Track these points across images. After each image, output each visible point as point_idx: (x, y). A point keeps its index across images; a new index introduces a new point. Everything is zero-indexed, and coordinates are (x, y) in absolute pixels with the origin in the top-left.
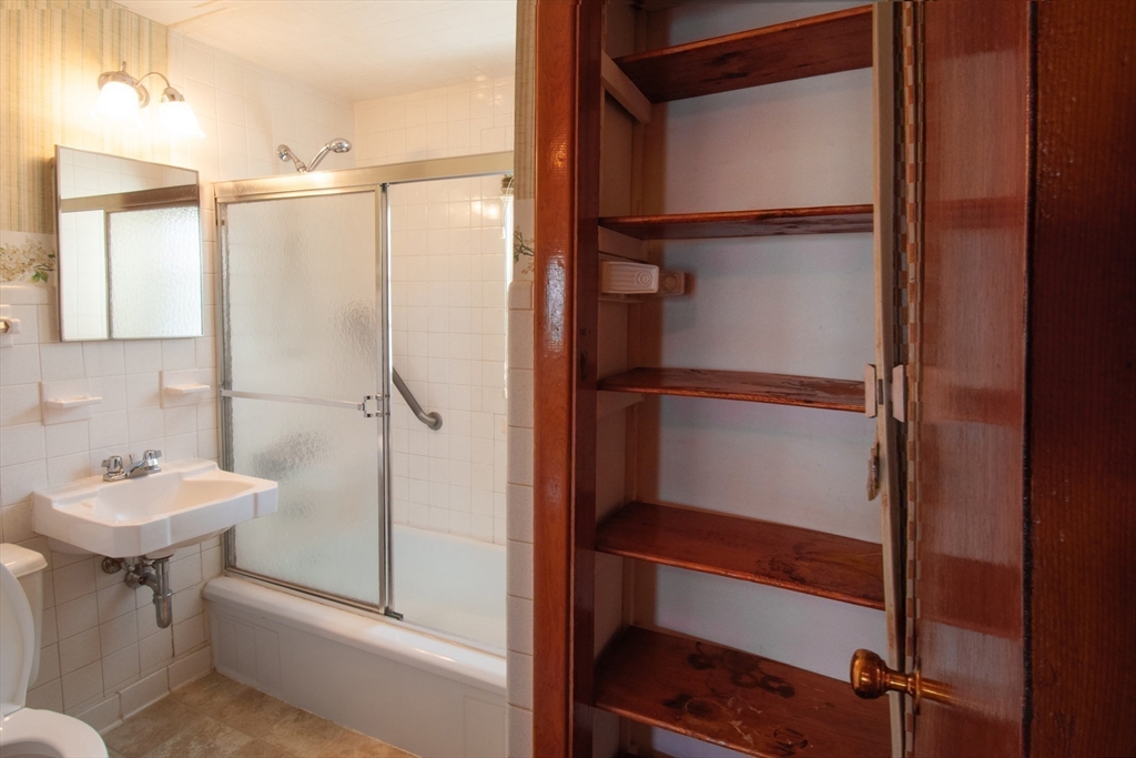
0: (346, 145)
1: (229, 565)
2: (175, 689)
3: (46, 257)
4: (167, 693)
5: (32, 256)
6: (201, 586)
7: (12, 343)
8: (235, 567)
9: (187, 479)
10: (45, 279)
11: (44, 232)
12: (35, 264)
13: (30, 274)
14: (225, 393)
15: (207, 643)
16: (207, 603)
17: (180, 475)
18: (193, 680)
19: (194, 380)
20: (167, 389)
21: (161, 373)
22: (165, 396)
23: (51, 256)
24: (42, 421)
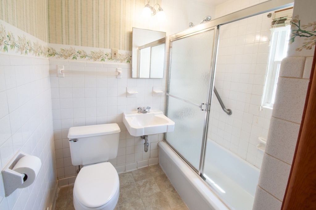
0: (210, 18)
1: (165, 139)
2: (149, 165)
3: (130, 57)
4: (148, 166)
5: (127, 56)
6: (158, 142)
7: (121, 77)
8: (166, 140)
9: (155, 115)
10: (129, 62)
11: (130, 50)
12: (127, 58)
13: (126, 61)
14: (167, 94)
15: (158, 157)
16: (158, 148)
17: (154, 114)
18: (153, 164)
19: (160, 90)
20: (154, 92)
21: (153, 87)
22: (153, 93)
23: (131, 56)
24: (126, 96)
